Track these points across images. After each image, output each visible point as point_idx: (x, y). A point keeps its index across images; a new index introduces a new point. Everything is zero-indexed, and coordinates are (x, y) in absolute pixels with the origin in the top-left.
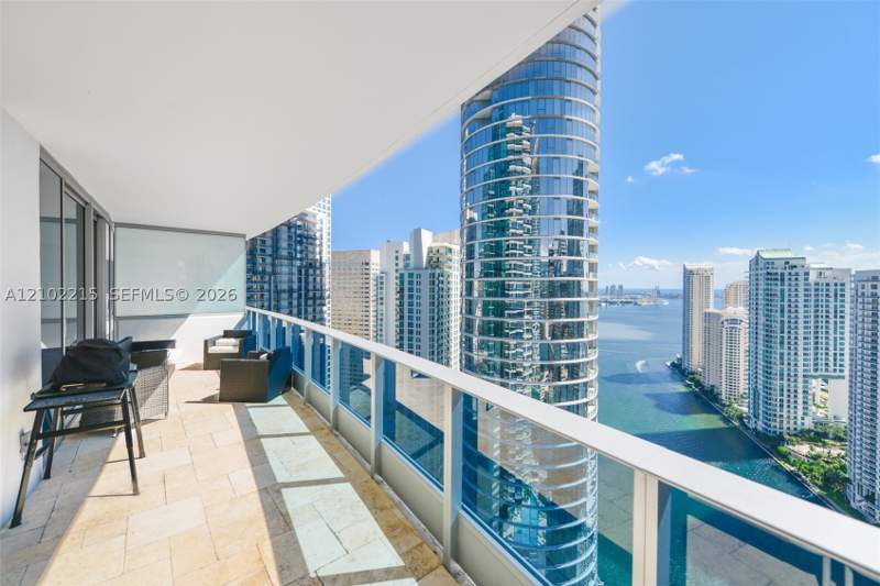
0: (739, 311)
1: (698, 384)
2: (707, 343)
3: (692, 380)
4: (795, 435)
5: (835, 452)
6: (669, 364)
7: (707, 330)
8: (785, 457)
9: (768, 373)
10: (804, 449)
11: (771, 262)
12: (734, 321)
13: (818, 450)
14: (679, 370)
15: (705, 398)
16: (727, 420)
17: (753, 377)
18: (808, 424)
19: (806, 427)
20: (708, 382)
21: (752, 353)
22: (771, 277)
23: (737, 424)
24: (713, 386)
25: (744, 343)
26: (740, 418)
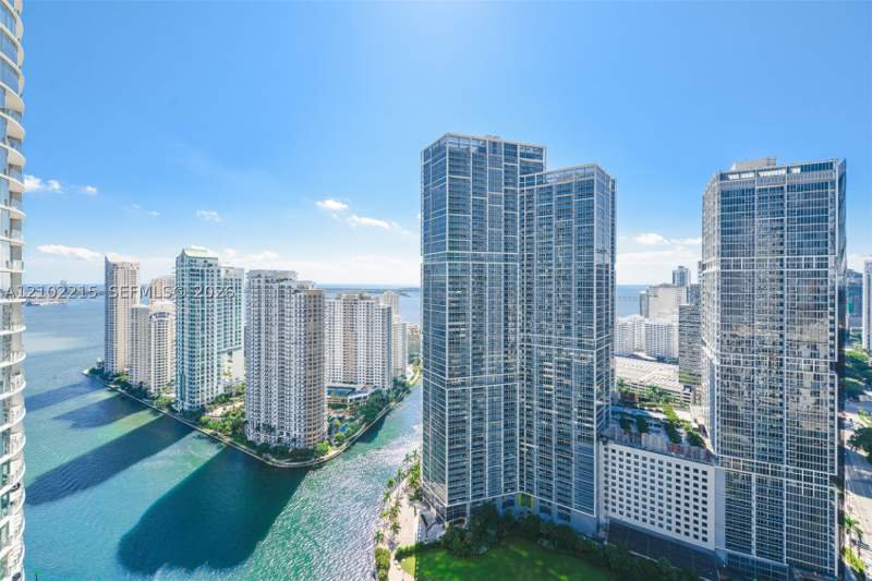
0: (168, 305)
1: (125, 385)
2: (134, 340)
3: (118, 382)
4: (213, 403)
5: (238, 405)
6: (86, 372)
7: (134, 327)
8: (205, 424)
9: (192, 357)
10: (219, 411)
11: (193, 260)
12: (162, 314)
13: (229, 408)
14: (100, 376)
15: (133, 397)
16: (156, 412)
17: (179, 364)
18: (221, 391)
19: (219, 393)
20: (135, 380)
21: (179, 342)
22: (195, 274)
23: (165, 411)
24: (141, 383)
25: (171, 334)
26: (169, 405)
